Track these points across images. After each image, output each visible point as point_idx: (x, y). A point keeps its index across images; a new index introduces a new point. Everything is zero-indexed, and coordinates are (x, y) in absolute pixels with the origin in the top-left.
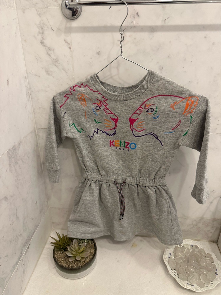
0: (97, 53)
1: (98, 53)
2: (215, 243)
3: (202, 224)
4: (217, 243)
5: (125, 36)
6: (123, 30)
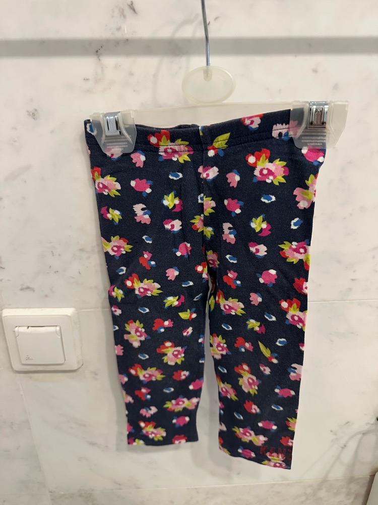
0: (30, 115)
1: (34, 115)
3: (326, 492)
5: (102, 68)
6: (97, 51)
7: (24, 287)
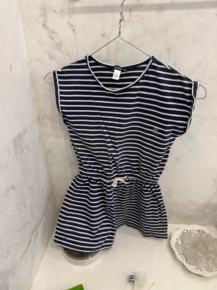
0: (102, 35)
5: (131, 16)
6: (130, 10)
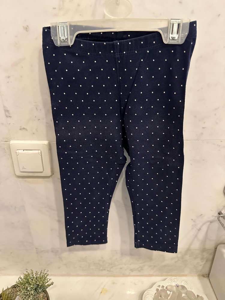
2: (206, 277)
3: (190, 256)
4: (209, 277)
5: (63, 2)
7: (22, 128)
